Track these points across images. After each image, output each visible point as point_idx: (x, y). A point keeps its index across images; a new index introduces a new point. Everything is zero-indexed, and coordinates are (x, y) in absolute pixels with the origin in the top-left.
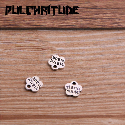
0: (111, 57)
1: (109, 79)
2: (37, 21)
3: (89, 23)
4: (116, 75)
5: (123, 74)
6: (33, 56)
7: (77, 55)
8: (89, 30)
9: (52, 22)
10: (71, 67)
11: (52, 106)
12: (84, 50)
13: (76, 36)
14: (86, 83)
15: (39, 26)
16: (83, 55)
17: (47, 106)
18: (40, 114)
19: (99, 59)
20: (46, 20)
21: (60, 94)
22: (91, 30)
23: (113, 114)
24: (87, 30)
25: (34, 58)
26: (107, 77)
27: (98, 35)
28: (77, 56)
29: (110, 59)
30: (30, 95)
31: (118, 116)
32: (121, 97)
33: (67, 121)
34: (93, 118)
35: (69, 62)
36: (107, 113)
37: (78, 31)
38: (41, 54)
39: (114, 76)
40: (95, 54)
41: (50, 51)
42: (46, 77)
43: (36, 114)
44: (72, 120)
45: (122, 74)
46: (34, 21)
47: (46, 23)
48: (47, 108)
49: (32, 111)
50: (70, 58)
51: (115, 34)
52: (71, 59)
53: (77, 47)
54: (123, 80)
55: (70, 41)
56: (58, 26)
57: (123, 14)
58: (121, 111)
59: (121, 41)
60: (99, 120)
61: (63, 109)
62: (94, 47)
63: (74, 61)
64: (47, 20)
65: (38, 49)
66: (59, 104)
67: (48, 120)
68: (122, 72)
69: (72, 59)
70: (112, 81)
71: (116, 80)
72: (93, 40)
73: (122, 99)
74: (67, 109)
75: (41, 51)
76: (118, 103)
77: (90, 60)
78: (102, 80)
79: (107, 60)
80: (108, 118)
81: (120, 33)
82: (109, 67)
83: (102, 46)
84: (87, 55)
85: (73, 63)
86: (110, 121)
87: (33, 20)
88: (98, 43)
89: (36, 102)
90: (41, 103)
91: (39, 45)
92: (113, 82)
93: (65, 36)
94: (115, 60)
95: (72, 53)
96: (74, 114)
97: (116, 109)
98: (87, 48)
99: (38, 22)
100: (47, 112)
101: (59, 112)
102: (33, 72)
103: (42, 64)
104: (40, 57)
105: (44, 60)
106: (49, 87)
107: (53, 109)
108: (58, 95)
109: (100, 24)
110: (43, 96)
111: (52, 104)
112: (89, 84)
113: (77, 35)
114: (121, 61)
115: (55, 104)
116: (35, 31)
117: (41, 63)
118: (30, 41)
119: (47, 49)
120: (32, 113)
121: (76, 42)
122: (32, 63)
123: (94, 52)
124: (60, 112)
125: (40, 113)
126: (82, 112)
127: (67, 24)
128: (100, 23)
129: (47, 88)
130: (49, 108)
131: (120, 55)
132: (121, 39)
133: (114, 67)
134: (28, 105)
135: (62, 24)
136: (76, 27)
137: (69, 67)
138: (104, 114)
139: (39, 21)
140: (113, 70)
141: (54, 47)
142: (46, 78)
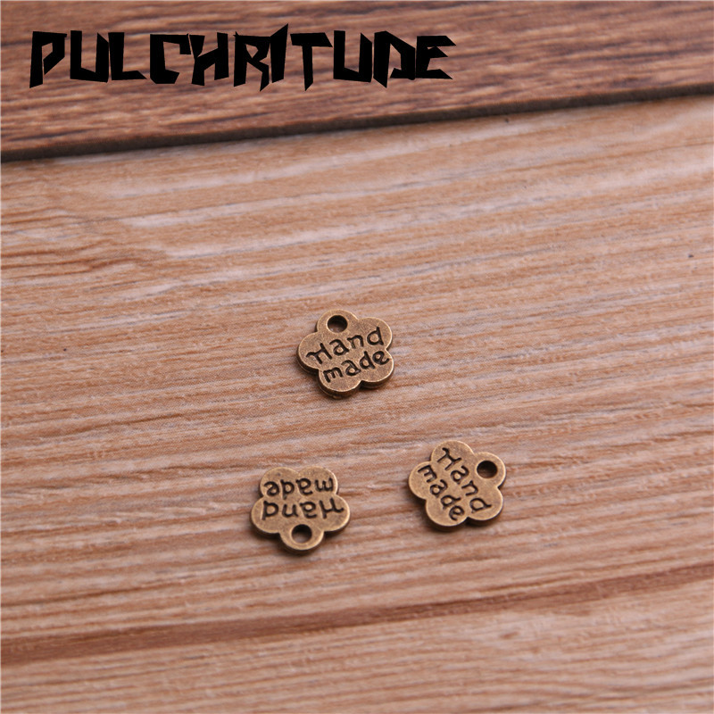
0: (481, 270)
1: (483, 395)
2: (47, 112)
3: (338, 92)
4: (517, 368)
5: (558, 358)
6: (40, 308)
7: (292, 279)
8: (341, 136)
9: (130, 106)
10: (265, 348)
11: (180, 574)
12: (327, 247)
13: (274, 174)
14: (358, 431)
15: (61, 138)
16: (326, 277)
17: (150, 577)
18: (113, 627)
19: (414, 289)
20: (97, 99)
21: (216, 505)
22: (355, 133)
23: (524, 585)
24: (333, 137)
25: (49, 320)
26: (470, 383)
27: (398, 157)
28: (294, 284)
29: (476, 281)
30: (48, 527)
31: (553, 594)
32: (556, 486)
33: (268, 649)
34: (412, 618)
35: (249, 324)
36: (486, 582)
37: (284, 147)
38: (85, 292)
39: (507, 377)
40: (388, 264)
41: (134, 272)
42: (128, 415)
43: (91, 629)
44: (298, 642)
45: (551, 361)
46: (31, 113)
47: (96, 117)
48: (151, 587)
49: (66, 612)
50: (252, 297)
51: (493, 140)
52: (259, 304)
53: (285, 232)
54: (562, 390)
55: (243, 208)
56: (170, 126)
57: (524, 28)
58: (567, 566)
59: (528, 175)
60: (447, 628)
61: (238, 585)
62: (382, 226)
63: (279, 314)
64: (101, 102)
65: (68, 268)
66: (217, 560)
67: (165, 654)
68: (552, 349)
69: (265, 303)
70: (500, 405)
71: (524, 397)
72: (370, 185)
73: (564, 501)
74: (264, 581)
75: (87, 278)
76: (543, 522)
77: (365, 301)
78: (445, 401)
79: (460, 293)
80: (497, 610)
81: (521, 135)
82: (478, 329)
83: (425, 218)
84: (348, 272)
85: (273, 326)
86: (508, 627)
87: (26, 108)
88: (398, 199)
89: (85, 564)
90: (115, 562)
91: (72, 245)
92: (505, 408)
93: (215, 181)
94: (505, 285)
95: (260, 270)
96: (308, 609)
97: (538, 556)
98: (340, 233)
99: (53, 118)
100: (155, 612)
101: (217, 605)
102: (52, 397)
103: (97, 349)
104: (85, 309)
105: (105, 322)
106: (150, 472)
107: (185, 593)
108: (203, 512)
109: (404, 96)
110: (123, 526)
111: (178, 564)
112: (371, 431)
113: (279, 166)
114: (539, 289)
115: (195, 563)
116: (41, 169)
117: (94, 341)
118: (21, 226)
119: (117, 262)
120: (68, 626)
121: (276, 208)
122: (42, 349)
123: (383, 255)
124: (228, 603)
125: (116, 621)
126: (347, 592)
127: (219, 113)
128: (401, 90)
129: (141, 480)
130: (162, 586)
131: (530, 257)
132: (524, 164)
133: (501, 323)
134: (42, 585)
135: (186, 111)
136: (271, 124)
137: (249, 350)
138: (471, 589)
139: (54, 111)
140: (498, 341)
141: (156, 246)
142: (128, 423)
